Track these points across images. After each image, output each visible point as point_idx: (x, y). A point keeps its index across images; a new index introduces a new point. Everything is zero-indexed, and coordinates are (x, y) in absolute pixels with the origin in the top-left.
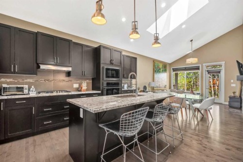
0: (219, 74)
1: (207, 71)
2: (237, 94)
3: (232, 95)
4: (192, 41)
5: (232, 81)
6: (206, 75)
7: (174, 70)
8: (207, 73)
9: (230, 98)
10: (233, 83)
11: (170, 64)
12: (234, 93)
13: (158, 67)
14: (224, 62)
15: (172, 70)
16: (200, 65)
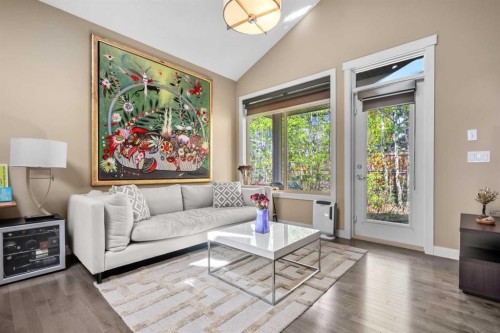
1: (361, 95)
5: (472, 134)
12: (486, 199)
13: (136, 77)
14: (433, 39)
15: (241, 106)
16: (332, 73)
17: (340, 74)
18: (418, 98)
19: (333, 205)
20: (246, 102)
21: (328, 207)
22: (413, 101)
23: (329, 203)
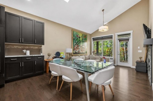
0: (128, 42)
1: (119, 39)
2: (143, 59)
3: (139, 60)
4: (103, 10)
5: (139, 47)
6: (117, 42)
7: (94, 39)
8: (118, 41)
9: (137, 63)
10: (139, 49)
11: (91, 35)
12: (141, 58)
13: (77, 36)
14: (132, 31)
15: (92, 39)
16: (113, 35)
17: (115, 35)
18: (129, 40)
19: (113, 59)
20: (93, 38)
21: (112, 60)
22: (129, 41)
23: (112, 59)
